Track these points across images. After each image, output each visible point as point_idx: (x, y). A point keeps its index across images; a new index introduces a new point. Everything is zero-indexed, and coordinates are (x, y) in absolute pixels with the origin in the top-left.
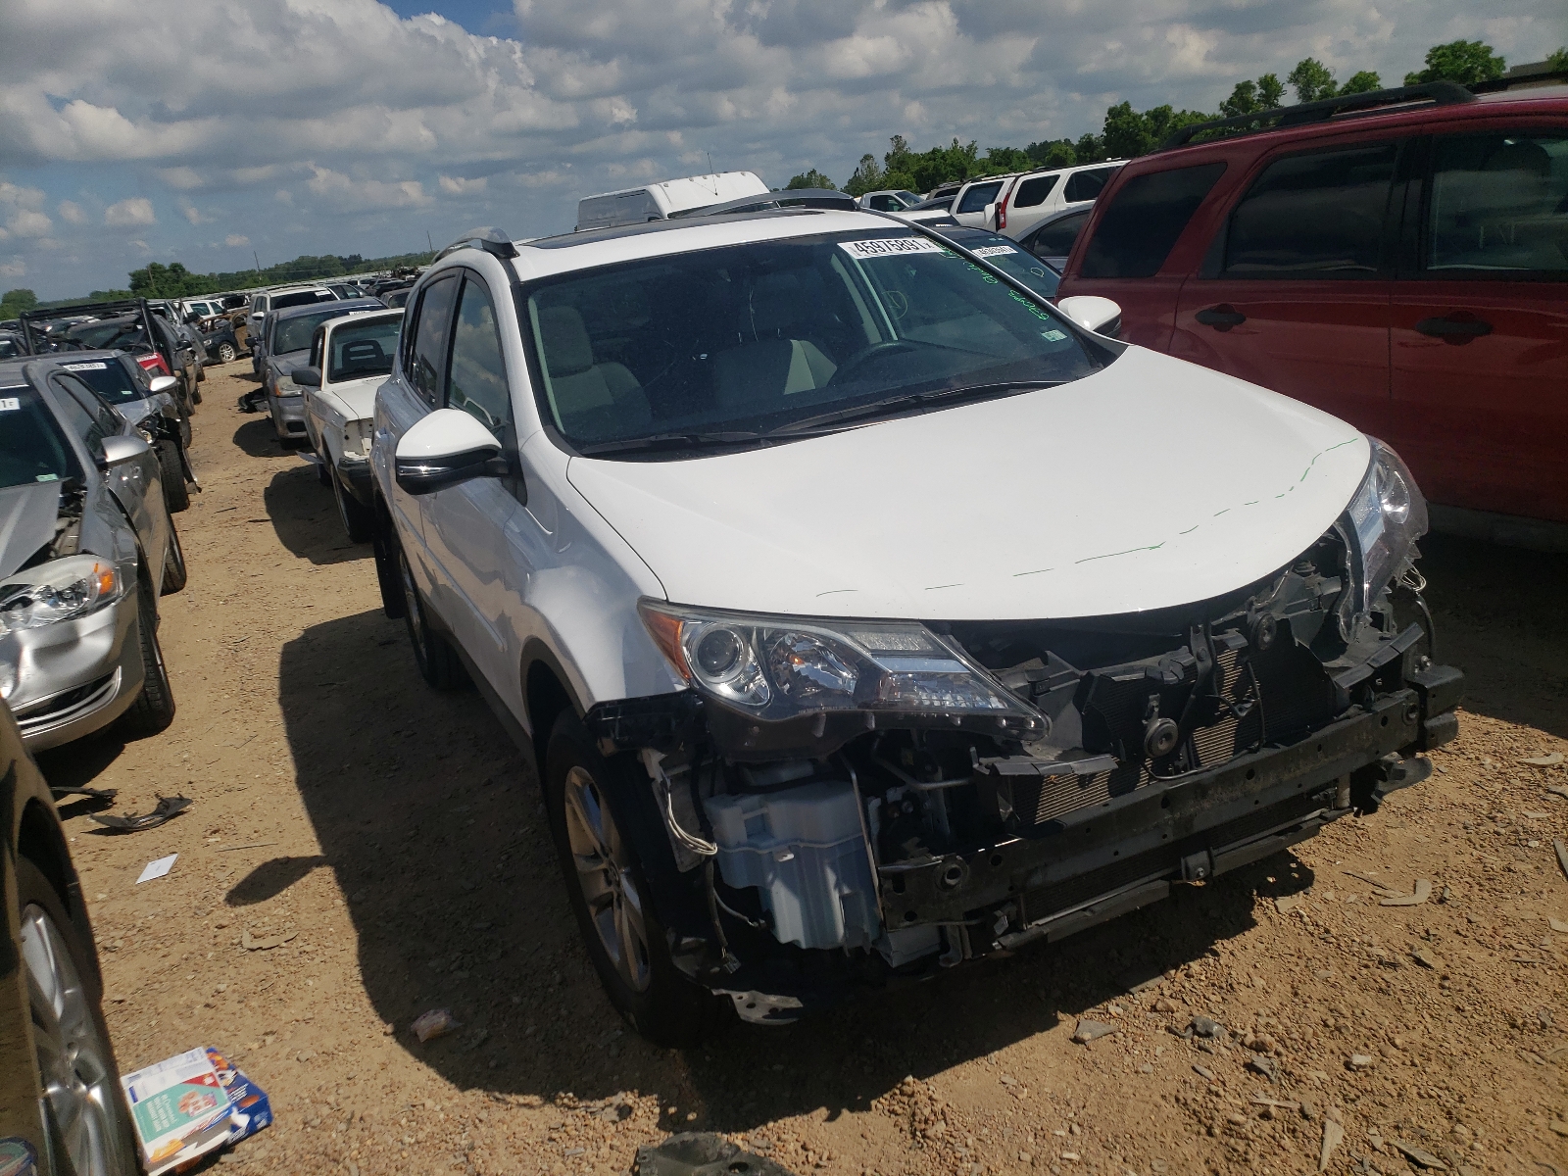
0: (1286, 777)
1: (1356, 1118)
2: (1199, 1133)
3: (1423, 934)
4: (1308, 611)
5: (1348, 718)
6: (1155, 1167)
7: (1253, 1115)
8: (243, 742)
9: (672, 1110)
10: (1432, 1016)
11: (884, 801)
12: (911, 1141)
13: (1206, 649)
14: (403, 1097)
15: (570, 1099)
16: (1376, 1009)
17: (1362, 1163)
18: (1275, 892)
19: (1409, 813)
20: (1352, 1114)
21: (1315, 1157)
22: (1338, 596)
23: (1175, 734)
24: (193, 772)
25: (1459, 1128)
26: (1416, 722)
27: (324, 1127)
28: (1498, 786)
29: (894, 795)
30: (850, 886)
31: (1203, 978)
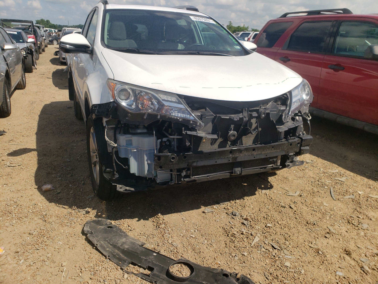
0: (263, 153)
1: (264, 237)
2: (225, 235)
3: (294, 202)
4: (276, 112)
5: (282, 142)
6: (212, 241)
7: (239, 233)
8: (25, 123)
9: (99, 214)
10: (289, 219)
11: (162, 140)
12: (156, 228)
13: (247, 115)
14: (33, 202)
15: (75, 208)
16: (277, 216)
17: (261, 246)
18: (262, 189)
19: (300, 177)
20: (263, 236)
21: (251, 244)
22: (284, 110)
23: (236, 135)
24: (10, 127)
25: (287, 242)
26: (299, 147)
27: (11, 206)
28: (322, 175)
29: (165, 139)
30: (150, 161)
31: (239, 204)
